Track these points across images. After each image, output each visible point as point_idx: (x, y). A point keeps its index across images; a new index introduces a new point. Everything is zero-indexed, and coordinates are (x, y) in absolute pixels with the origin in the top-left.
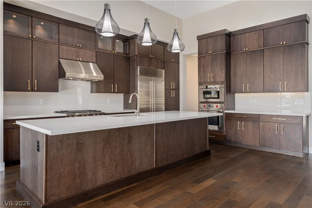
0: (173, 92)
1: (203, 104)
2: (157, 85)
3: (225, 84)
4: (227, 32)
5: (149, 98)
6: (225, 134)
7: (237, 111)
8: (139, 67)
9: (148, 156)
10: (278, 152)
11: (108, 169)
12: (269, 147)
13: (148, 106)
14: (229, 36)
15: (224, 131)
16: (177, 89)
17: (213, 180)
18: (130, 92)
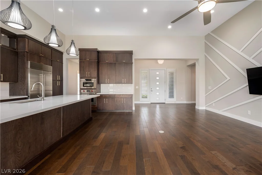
0: (58, 82)
1: (83, 90)
2: (46, 77)
3: (97, 78)
4: (98, 50)
5: (39, 86)
6: (97, 106)
7: (102, 93)
8: (29, 62)
9: (57, 130)
10: (122, 111)
11: (21, 153)
12: (119, 110)
13: (39, 92)
14: (99, 52)
15: (96, 105)
16: (61, 80)
17: (103, 134)
18: (19, 81)
